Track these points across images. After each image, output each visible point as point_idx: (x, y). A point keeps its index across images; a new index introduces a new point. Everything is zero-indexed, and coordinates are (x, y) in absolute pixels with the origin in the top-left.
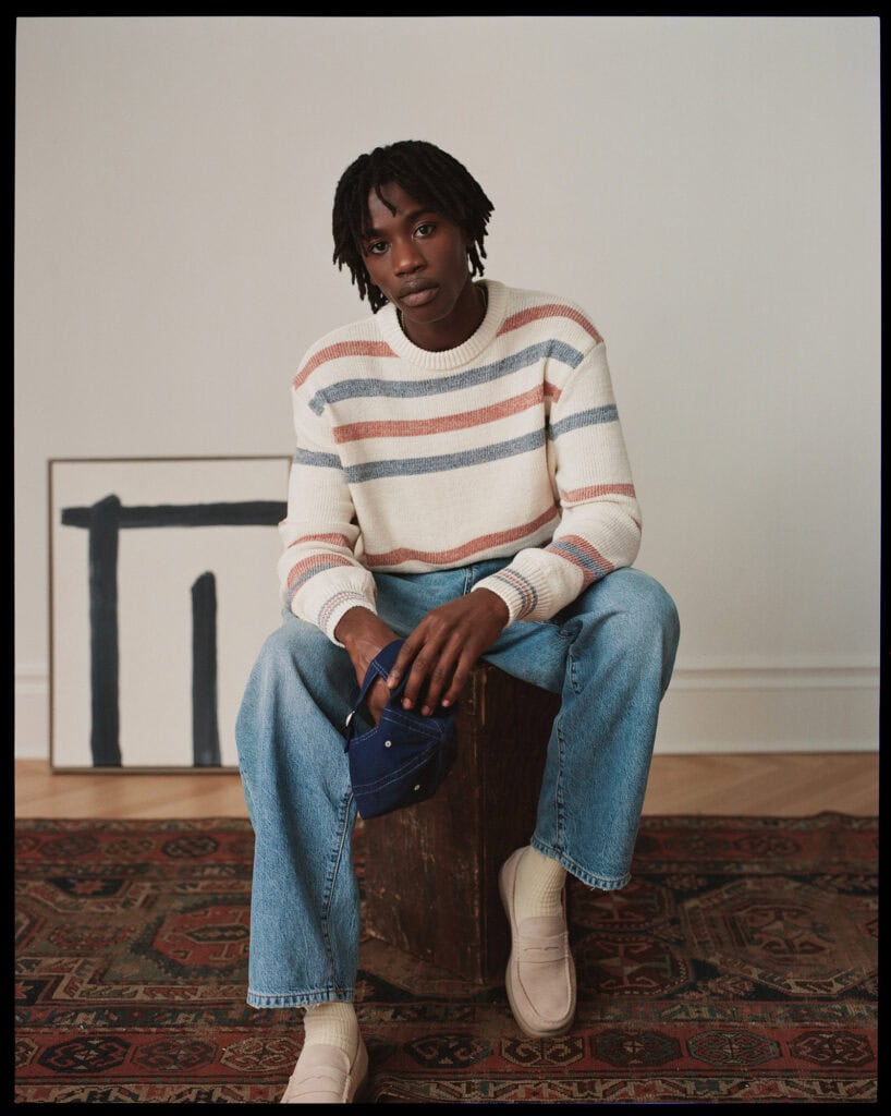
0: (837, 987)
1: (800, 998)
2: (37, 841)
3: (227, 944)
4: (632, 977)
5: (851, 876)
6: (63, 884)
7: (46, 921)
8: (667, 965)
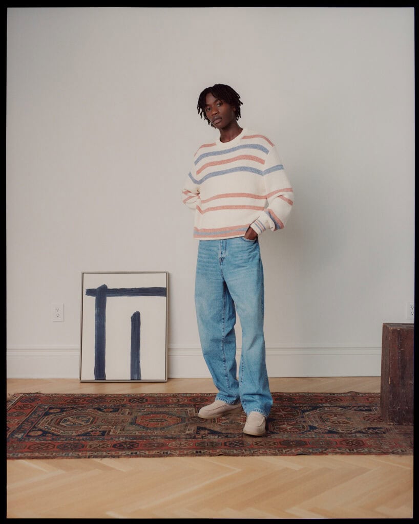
0: (353, 431)
1: (341, 433)
2: (85, 400)
3: (160, 423)
4: (290, 429)
5: (359, 407)
6: (99, 409)
7: (98, 418)
8: (301, 426)
